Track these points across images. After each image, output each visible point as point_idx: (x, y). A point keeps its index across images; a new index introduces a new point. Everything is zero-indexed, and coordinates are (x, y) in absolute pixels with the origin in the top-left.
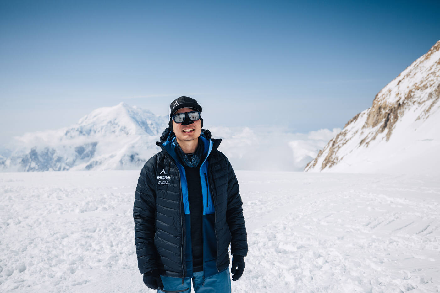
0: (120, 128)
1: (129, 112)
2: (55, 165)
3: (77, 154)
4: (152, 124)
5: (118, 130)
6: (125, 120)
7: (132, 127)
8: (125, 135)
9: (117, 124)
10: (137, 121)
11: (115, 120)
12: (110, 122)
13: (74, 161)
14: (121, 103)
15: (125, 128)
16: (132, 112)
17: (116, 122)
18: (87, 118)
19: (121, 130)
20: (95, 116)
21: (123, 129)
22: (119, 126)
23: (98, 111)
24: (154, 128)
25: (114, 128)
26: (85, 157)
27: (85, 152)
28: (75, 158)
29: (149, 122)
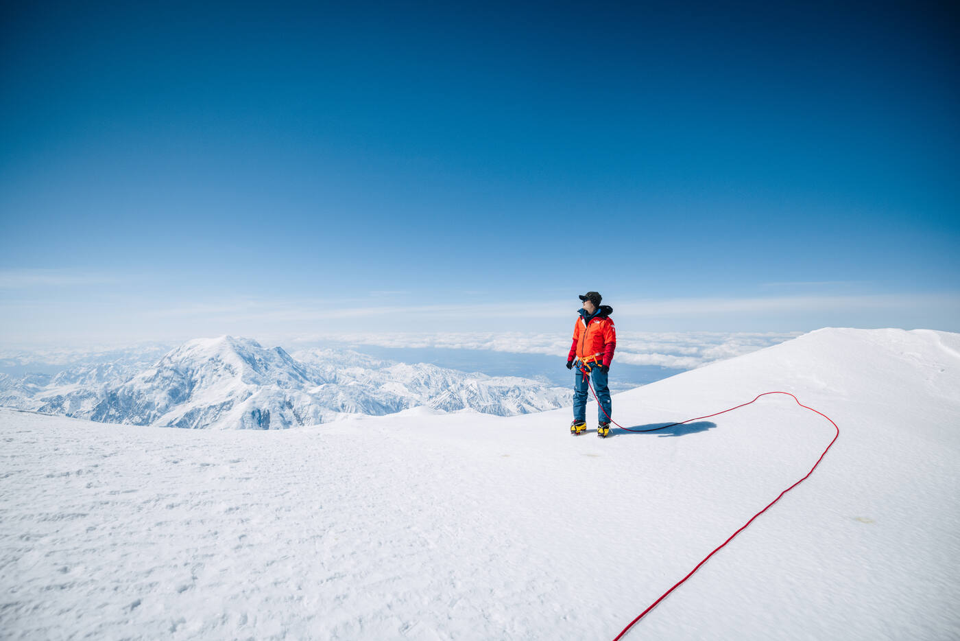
0: (223, 366)
1: (234, 347)
2: (143, 412)
3: (171, 397)
4: (260, 360)
5: (221, 368)
6: (230, 357)
7: (240, 366)
8: (230, 375)
9: (220, 361)
10: (244, 358)
11: (218, 356)
12: (213, 359)
13: (167, 407)
14: (225, 336)
15: (230, 366)
16: (238, 346)
17: (219, 359)
18: (179, 349)
19: (225, 368)
20: (189, 349)
21: (228, 367)
22: (222, 364)
23: (193, 342)
24: (262, 364)
25: (217, 365)
26: (180, 401)
27: (180, 395)
28: (167, 403)
29: (257, 357)
